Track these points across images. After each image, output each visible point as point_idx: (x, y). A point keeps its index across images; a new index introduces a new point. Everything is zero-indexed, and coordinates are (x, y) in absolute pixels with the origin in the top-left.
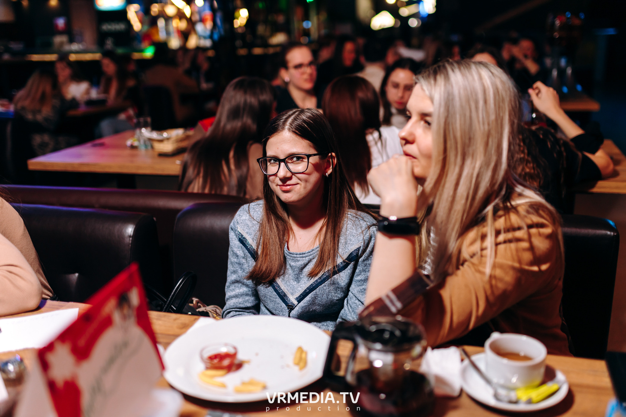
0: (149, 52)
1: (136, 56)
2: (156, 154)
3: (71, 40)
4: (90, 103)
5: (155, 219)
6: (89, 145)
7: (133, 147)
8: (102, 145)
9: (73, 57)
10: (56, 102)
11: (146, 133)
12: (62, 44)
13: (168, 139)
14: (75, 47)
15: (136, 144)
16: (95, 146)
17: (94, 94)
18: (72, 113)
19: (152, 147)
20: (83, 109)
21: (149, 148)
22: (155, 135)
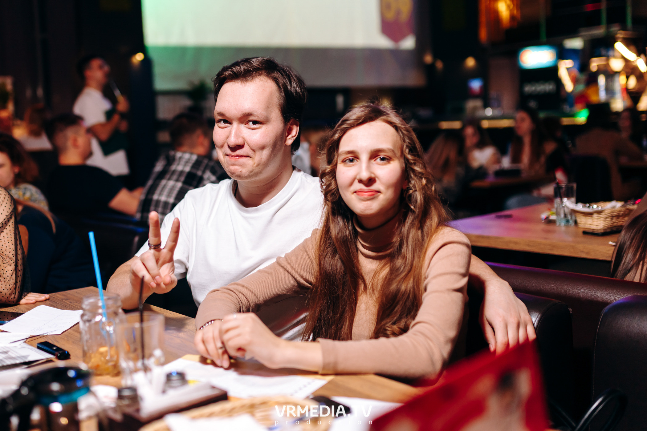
0: (582, 117)
1: (566, 121)
2: (581, 230)
3: (486, 105)
4: (501, 173)
5: (570, 310)
6: (493, 216)
7: (549, 221)
8: (509, 217)
9: (486, 124)
10: (460, 170)
11: (569, 203)
12: (475, 109)
13: (599, 212)
14: (489, 112)
15: (553, 217)
16: (499, 217)
17: (506, 163)
18: (478, 184)
19: (576, 222)
20: (491, 180)
21: (571, 222)
22: (580, 207)
